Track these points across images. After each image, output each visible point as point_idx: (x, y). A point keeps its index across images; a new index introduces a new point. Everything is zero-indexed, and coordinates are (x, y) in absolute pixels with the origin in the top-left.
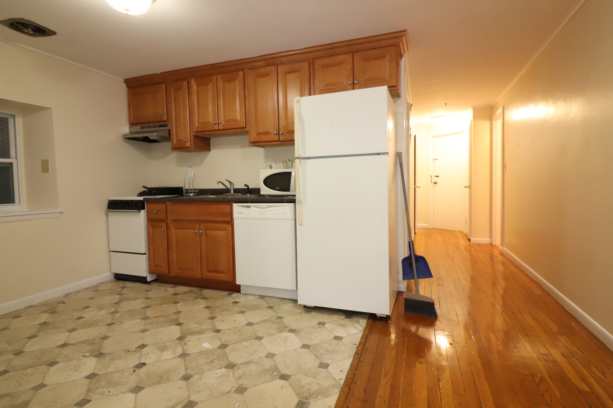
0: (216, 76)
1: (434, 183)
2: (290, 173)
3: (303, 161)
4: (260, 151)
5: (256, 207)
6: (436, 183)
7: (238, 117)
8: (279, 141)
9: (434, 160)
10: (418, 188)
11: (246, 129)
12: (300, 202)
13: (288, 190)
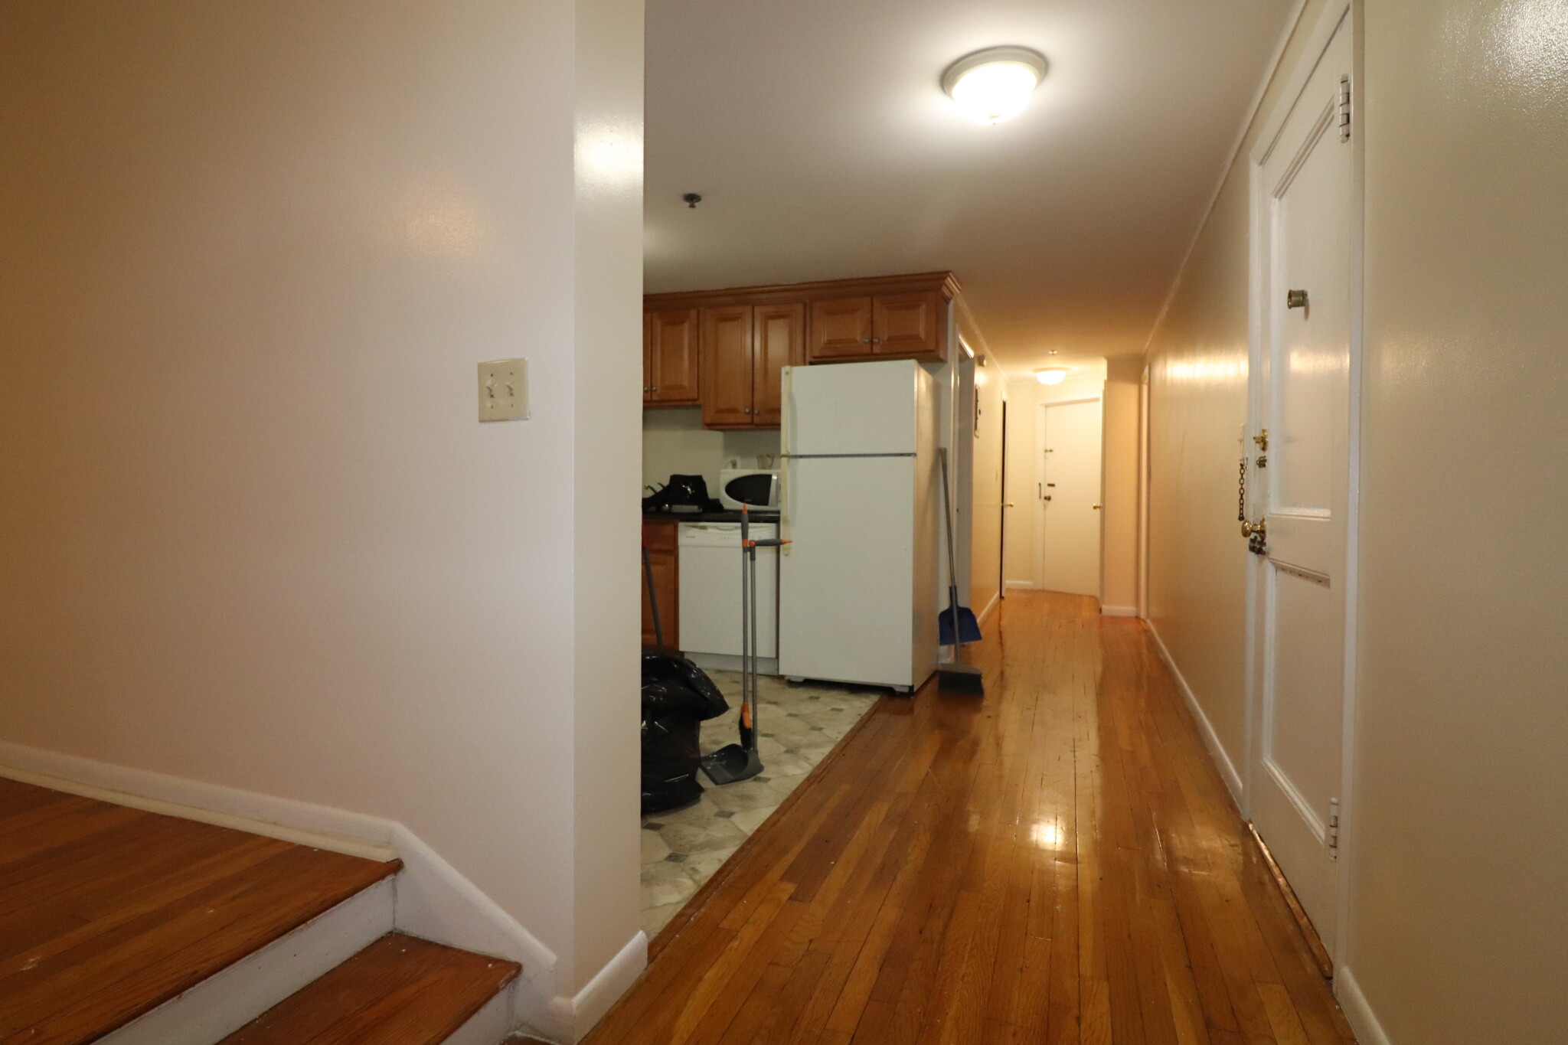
0: (650, 314)
1: (1046, 498)
2: (770, 477)
3: (793, 461)
4: (717, 437)
5: (717, 528)
6: (1048, 498)
7: (686, 383)
8: (752, 423)
9: (1046, 451)
10: (1009, 507)
11: (698, 403)
12: (786, 521)
13: (766, 503)
